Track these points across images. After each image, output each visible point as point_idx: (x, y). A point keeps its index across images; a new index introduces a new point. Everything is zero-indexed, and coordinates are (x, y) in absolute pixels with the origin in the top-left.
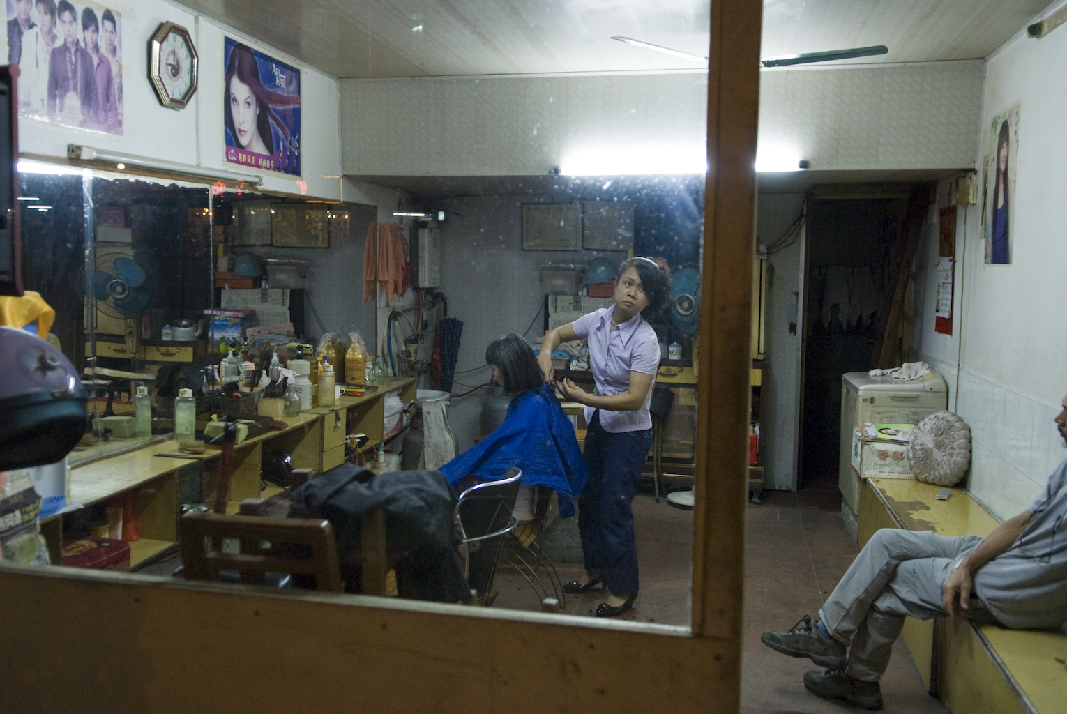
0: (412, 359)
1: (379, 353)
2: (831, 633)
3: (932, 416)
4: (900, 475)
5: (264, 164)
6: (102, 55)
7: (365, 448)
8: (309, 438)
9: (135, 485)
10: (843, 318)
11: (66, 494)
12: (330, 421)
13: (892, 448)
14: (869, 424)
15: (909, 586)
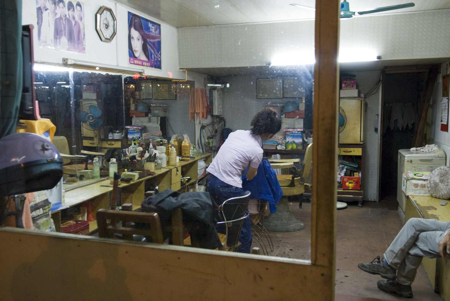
0: (211, 145)
1: (197, 143)
2: (389, 264)
3: (439, 168)
4: (424, 194)
5: (146, 64)
6: (76, 20)
7: (190, 183)
8: (166, 179)
9: (91, 198)
10: (400, 125)
11: (62, 202)
12: (174, 171)
13: (420, 182)
14: (410, 172)
15: (424, 244)
